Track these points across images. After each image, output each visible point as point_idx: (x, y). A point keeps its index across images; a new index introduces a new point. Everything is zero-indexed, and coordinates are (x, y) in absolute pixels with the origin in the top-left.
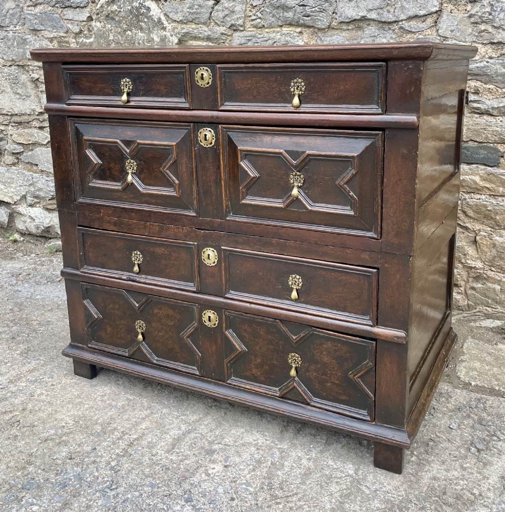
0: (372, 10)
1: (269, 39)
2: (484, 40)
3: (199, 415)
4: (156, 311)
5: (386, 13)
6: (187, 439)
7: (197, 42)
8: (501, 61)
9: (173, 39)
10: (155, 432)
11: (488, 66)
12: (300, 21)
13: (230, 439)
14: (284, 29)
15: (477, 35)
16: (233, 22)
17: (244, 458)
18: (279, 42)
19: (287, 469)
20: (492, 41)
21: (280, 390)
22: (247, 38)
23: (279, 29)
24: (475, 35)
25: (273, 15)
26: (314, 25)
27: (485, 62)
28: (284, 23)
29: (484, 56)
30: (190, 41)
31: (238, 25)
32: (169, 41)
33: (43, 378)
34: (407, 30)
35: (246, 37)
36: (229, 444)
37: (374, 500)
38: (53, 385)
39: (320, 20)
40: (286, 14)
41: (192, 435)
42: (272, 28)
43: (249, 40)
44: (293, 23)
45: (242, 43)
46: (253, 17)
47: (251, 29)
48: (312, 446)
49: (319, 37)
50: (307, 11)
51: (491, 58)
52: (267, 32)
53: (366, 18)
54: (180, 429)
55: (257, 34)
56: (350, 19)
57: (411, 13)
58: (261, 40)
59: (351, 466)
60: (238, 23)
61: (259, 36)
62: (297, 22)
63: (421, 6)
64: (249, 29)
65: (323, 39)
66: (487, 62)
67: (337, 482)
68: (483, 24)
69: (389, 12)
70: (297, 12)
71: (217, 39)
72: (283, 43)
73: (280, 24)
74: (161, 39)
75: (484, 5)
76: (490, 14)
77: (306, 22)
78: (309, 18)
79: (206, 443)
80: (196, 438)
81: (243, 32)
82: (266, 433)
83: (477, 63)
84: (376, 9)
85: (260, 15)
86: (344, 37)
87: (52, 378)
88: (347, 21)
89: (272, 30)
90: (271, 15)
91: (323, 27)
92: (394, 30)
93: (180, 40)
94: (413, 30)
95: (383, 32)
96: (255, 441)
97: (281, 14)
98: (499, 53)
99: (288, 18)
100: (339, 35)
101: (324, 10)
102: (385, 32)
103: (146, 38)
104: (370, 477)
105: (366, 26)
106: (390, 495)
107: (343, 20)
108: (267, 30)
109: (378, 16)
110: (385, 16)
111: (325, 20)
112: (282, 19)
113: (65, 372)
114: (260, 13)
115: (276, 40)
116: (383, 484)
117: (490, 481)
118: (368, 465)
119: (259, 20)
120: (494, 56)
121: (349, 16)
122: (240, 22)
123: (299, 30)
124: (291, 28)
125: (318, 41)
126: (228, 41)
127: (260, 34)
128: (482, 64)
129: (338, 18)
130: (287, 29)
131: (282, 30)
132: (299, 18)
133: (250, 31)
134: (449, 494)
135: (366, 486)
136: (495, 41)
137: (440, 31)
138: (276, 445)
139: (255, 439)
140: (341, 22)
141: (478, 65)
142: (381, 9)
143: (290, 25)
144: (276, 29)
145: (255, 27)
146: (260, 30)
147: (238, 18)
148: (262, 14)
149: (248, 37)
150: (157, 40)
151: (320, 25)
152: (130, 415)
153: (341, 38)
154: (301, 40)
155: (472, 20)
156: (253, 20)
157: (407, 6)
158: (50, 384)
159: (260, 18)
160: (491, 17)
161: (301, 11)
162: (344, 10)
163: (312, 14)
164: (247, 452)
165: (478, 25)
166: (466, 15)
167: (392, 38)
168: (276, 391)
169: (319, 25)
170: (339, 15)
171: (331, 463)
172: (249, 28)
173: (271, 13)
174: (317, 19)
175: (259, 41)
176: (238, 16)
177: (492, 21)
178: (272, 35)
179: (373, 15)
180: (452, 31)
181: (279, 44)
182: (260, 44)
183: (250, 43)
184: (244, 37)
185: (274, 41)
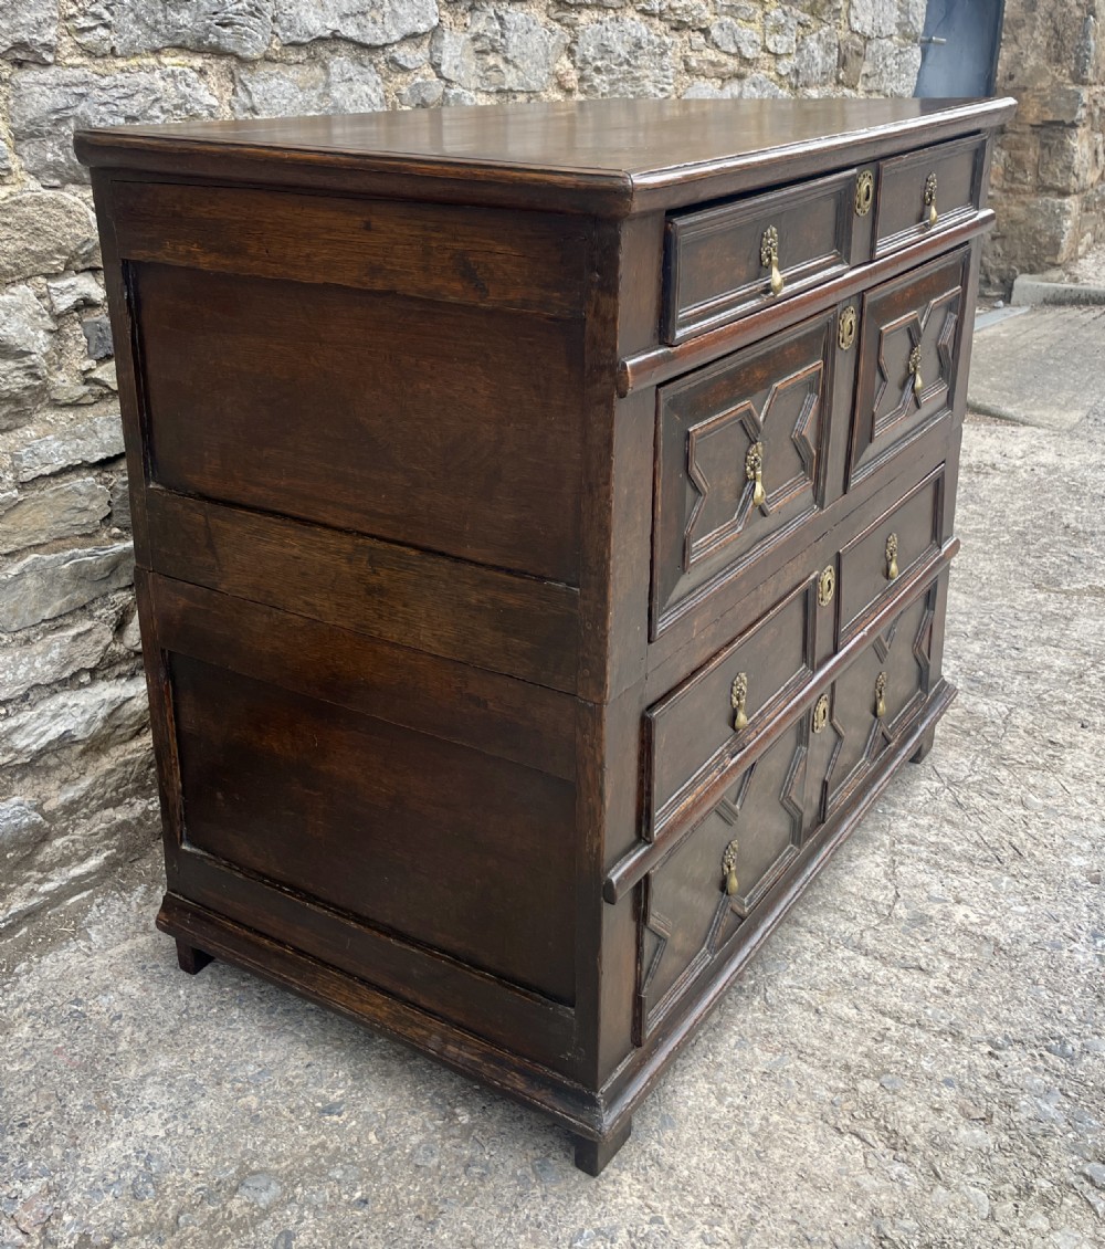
0: (347, 15)
1: (137, 92)
2: (490, 85)
5: (370, 25)
12: (206, 38)
14: (166, 60)
15: (482, 74)
16: (26, 37)
18: (166, 101)
22: (76, 90)
23: (153, 61)
24: (480, 76)
25: (136, 16)
26: (237, 49)
28: (167, 42)
31: (44, 45)
34: (401, 66)
35: (66, 85)
39: (250, 36)
40: (173, 16)
42: (135, 55)
43: (81, 96)
44: (189, 43)
45: (61, 106)
46: (83, 22)
47: (78, 60)
49: (241, 81)
50: (230, 9)
52: (122, 71)
53: (338, 34)
55: (95, 76)
56: (311, 35)
57: (408, 28)
58: (115, 93)
60: (41, 40)
61: (104, 82)
62: (199, 41)
63: (418, 14)
64: (68, 61)
65: (250, 86)
68: (492, 54)
69: (375, 22)
70: (202, 11)
72: (175, 102)
73: (157, 43)
75: (492, 18)
76: (503, 36)
77: (223, 42)
78: (228, 31)
81: (53, 70)
84: (355, 15)
85: (106, 15)
86: (292, 81)
88: (305, 40)
89: (133, 62)
90: (131, 15)
91: (256, 55)
92: (375, 66)
94: (410, 66)
95: (360, 68)
97: (160, 16)
99: (181, 27)
100: (282, 77)
101: (257, 9)
102: (364, 70)
105: (328, 54)
106: (978, 762)
107: (295, 39)
108: (121, 63)
109: (358, 32)
110: (369, 31)
111: (260, 38)
112: (165, 31)
114: (107, 8)
115: (158, 95)
119: (102, 32)
121: (311, 29)
122: (50, 35)
123: (198, 62)
124: (181, 57)
125: (240, 93)
127: (103, 76)
129: (281, 34)
130: (174, 61)
131: (160, 63)
132: (207, 29)
133: (76, 68)
137: (443, 68)
139: (872, 865)
140: (293, 44)
142: (364, 14)
143: (181, 48)
144: (145, 61)
145: (90, 53)
146: (99, 61)
147: (39, 23)
148: (112, 14)
149: (76, 85)
151: (251, 50)
152: (807, 1036)
153: (288, 84)
154: (207, 93)
155: (478, 45)
156: (83, 30)
157: (400, 11)
158: (648, 1228)
159: (106, 26)
160: (503, 41)
161: (215, 9)
162: (298, 14)
163: (238, 19)
164: (912, 876)
165: (484, 56)
166: (468, 36)
169: (247, 49)
170: (285, 24)
171: (920, 799)
172: (70, 55)
173: (132, 10)
174: (245, 33)
175: (105, 98)
176: (40, 16)
177: (505, 48)
178: (143, 79)
179: (351, 31)
180: (456, 67)
181: (166, 106)
182: (115, 108)
183: (84, 104)
184: (58, 85)
185: (153, 97)
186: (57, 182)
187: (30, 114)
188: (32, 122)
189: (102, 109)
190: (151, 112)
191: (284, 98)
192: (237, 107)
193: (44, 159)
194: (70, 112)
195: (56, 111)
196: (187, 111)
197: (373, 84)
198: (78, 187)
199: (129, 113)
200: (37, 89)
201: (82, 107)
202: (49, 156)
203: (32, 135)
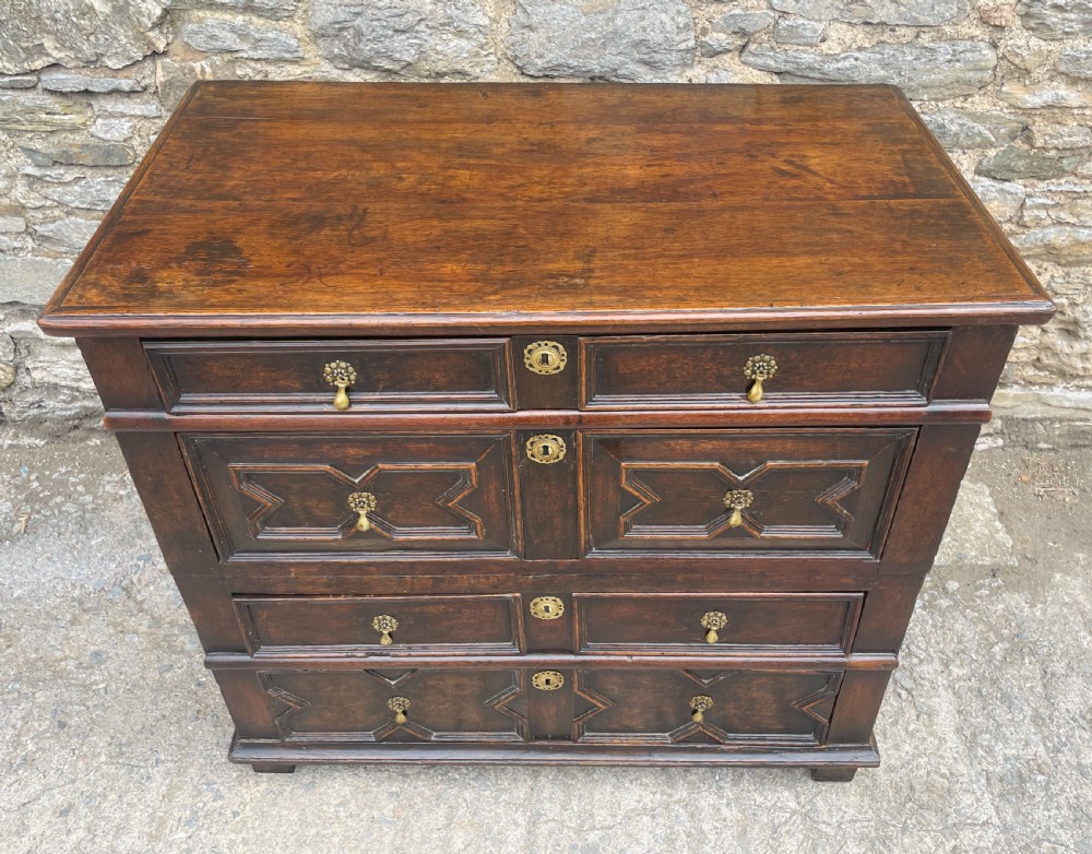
1: (406, 13)
3: (525, 781)
4: (431, 683)
6: (541, 841)
7: (217, 15)
8: (879, 56)
9: (150, 7)
10: (485, 848)
11: (856, 67)
13: (602, 812)
15: (842, 7)
17: (645, 842)
18: (431, 20)
19: (712, 837)
20: (869, 20)
21: (670, 735)
22: (352, 10)
24: (837, 8)
27: (852, 60)
29: (850, 47)
30: (195, 11)
32: (141, 13)
33: (205, 804)
35: (346, 6)
36: (607, 823)
37: (846, 843)
38: (235, 814)
41: (544, 829)
43: (357, 14)
45: (341, 19)
48: (717, 778)
51: (860, 49)
54: (517, 825)
58: (388, 12)
59: (786, 793)
65: (529, 9)
66: (856, 59)
67: (787, 832)
71: (272, 9)
72: (441, 21)
74: (114, 7)
79: (572, 834)
80: (551, 832)
82: (644, 780)
83: (837, 61)
87: (222, 797)
93: (166, 11)
96: (639, 802)
98: (875, 40)
103: (71, 7)
104: (820, 804)
106: (858, 824)
113: (235, 775)
115: (424, 16)
116: (840, 809)
117: (949, 744)
118: (806, 782)
120: (867, 45)
125: (518, 14)
126: (300, 12)
128: (847, 64)
134: (918, 788)
135: (824, 822)
136: (875, 22)
138: (670, 796)
139: (636, 798)
141: (839, 65)
150: (102, 10)
152: (420, 828)
154: (481, 14)
158: (229, 813)
164: (642, 829)
167: (679, 12)
168: (665, 738)
171: (760, 800)
175: (380, 15)
181: (431, 24)
182: (385, 24)
183: (359, 19)
184: (340, 5)
185: (418, 18)
186: (346, 66)
187: (320, 23)
188: (321, 28)
189: (375, 23)
190: (417, 28)
191: (565, 20)
192: (514, 24)
193: (332, 52)
194: (349, 24)
195: (339, 23)
196: (455, 28)
197: (672, 13)
198: (363, 71)
199: (397, 27)
200: (325, 7)
201: (358, 21)
202: (336, 50)
203: (323, 36)
